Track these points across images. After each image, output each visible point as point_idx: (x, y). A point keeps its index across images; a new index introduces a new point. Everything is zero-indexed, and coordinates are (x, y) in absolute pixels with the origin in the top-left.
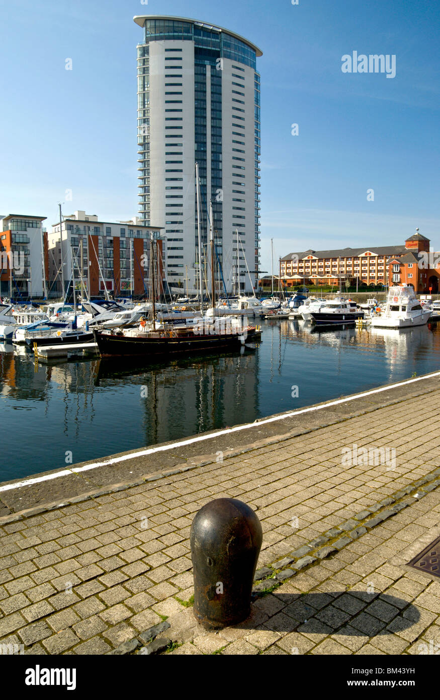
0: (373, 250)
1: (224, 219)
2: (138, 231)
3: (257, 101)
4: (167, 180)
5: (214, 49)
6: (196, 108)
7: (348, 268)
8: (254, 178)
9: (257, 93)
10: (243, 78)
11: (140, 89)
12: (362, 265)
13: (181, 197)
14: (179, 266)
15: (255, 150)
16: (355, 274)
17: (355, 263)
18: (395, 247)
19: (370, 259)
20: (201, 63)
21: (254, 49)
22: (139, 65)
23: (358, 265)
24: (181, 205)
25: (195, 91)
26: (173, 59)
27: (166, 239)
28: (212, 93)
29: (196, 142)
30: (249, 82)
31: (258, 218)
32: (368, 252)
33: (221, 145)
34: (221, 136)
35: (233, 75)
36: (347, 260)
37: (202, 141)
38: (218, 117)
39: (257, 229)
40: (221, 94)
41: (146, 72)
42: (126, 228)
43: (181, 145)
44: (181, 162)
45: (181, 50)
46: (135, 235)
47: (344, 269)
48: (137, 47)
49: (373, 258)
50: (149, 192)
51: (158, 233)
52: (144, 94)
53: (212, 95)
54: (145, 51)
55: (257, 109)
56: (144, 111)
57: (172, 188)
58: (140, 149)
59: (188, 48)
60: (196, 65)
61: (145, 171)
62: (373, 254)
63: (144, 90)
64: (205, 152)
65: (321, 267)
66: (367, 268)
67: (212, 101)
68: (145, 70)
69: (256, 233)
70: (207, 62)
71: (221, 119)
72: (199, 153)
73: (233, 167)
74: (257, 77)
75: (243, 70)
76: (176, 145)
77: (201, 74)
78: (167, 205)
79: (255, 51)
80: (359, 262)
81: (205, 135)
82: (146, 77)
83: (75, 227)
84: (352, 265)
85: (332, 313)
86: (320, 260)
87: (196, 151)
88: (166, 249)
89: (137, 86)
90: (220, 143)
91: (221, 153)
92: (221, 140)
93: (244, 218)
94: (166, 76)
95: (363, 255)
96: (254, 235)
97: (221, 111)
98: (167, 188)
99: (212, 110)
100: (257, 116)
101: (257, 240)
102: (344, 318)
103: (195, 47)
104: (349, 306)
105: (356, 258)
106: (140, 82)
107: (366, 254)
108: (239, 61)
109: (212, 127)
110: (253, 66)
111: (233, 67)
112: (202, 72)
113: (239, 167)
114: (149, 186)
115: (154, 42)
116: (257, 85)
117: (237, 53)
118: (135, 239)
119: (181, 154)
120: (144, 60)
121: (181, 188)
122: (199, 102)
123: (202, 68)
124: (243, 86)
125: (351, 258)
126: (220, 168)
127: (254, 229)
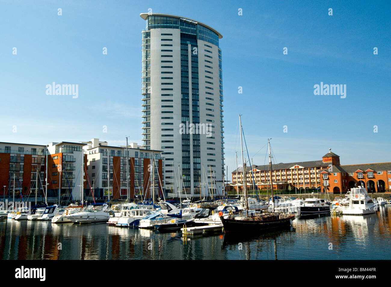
0: (300, 164)
1: (201, 144)
2: (146, 154)
3: (220, 66)
4: (162, 118)
5: (193, 34)
6: (182, 71)
7: (282, 177)
8: (220, 117)
9: (220, 62)
10: (211, 52)
11: (143, 58)
12: (293, 175)
13: (172, 130)
14: (171, 177)
15: (220, 98)
16: (288, 181)
17: (288, 173)
18: (315, 161)
19: (298, 171)
20: (184, 43)
21: (217, 34)
22: (144, 43)
23: (290, 175)
24: (172, 136)
25: (181, 60)
26: (166, 40)
27: (165, 159)
28: (192, 62)
29: (182, 93)
30: (215, 55)
31: (223, 143)
32: (297, 165)
33: (198, 95)
34: (198, 89)
35: (205, 50)
36: (281, 172)
37: (186, 92)
38: (196, 77)
39: (222, 151)
40: (197, 62)
41: (148, 48)
42: (139, 151)
43: (172, 95)
44: (172, 106)
45: (171, 35)
46: (144, 156)
47: (280, 178)
48: (142, 32)
49: (301, 169)
50: (149, 126)
51: (159, 155)
52: (147, 62)
53: (192, 63)
54: (148, 35)
55: (221, 72)
56: (147, 73)
57: (166, 124)
58: (144, 97)
59: (176, 33)
60: (181, 44)
61: (147, 112)
62: (300, 167)
63: (147, 59)
64: (188, 100)
65: (263, 177)
66: (296, 177)
67: (192, 67)
68: (148, 47)
69: (222, 154)
70: (188, 42)
71: (198, 79)
72: (184, 100)
73: (206, 110)
74: (220, 52)
75: (211, 47)
76: (168, 95)
77: (185, 50)
78: (163, 136)
79: (218, 35)
80: (291, 173)
81: (188, 88)
82: (148, 51)
83: (105, 151)
84: (286, 175)
85: (312, 206)
86: (262, 172)
87: (182, 99)
88: (165, 165)
89: (142, 56)
90: (198, 94)
91: (199, 101)
92: (198, 92)
93: (214, 144)
94: (162, 51)
95: (293, 168)
96: (221, 155)
97: (198, 73)
98: (162, 124)
99: (192, 72)
100: (221, 76)
101: (223, 159)
102: (319, 210)
103: (181, 33)
104: (320, 202)
105: (288, 170)
106: (143, 54)
107: (295, 167)
108: (209, 41)
109: (192, 83)
110: (217, 44)
111: (205, 45)
112: (185, 49)
113: (210, 110)
114: (150, 122)
115: (154, 29)
116: (220, 57)
117: (207, 37)
118: (144, 159)
119: (172, 101)
120: (147, 40)
121: (172, 124)
122: (184, 67)
123: (185, 46)
124: (211, 57)
125: (285, 170)
126: (198, 110)
127: (221, 151)
